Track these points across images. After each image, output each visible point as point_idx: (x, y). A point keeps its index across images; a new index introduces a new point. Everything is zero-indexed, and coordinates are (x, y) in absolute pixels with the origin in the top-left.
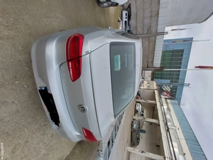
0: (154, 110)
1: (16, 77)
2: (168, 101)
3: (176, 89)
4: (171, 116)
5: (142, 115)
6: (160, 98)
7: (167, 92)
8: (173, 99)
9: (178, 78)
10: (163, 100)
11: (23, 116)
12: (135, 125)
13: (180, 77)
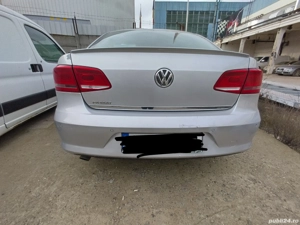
0: (258, 41)
1: (115, 198)
2: (243, 20)
3: (224, 12)
4: (273, 12)
5: (267, 59)
6: (236, 33)
7: (229, 25)
8: (241, 14)
9: (207, 12)
10: (240, 28)
11: (186, 211)
12: (286, 70)
13: (205, 10)
